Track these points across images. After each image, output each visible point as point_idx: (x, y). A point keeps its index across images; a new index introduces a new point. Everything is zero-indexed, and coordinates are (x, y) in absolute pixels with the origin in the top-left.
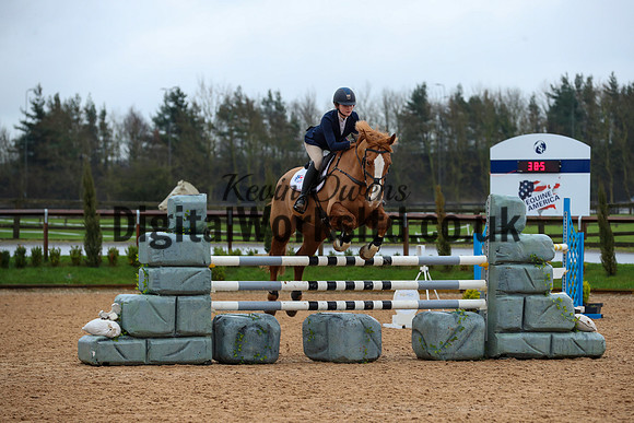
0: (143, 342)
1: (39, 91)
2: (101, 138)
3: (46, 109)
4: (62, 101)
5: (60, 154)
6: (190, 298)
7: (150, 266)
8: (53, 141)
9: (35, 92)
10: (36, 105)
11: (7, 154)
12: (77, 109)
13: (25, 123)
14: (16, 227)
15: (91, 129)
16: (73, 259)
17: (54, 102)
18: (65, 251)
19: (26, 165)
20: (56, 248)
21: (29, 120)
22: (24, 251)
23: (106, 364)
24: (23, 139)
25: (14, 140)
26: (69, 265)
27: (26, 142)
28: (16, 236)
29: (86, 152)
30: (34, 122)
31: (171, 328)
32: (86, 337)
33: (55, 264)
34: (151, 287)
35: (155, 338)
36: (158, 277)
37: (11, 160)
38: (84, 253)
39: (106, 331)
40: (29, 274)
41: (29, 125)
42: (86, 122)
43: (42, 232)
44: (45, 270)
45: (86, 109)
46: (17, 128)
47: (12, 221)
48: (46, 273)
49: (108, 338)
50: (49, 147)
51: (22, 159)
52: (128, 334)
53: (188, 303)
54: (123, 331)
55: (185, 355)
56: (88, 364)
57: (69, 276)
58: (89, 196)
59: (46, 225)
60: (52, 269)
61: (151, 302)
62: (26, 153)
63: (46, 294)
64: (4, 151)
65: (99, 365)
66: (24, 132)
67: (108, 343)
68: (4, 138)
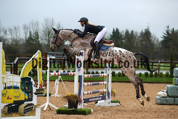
0: (173, 98)
1: (168, 27)
3: (170, 32)
4: (175, 30)
5: (173, 45)
7: (176, 77)
8: (171, 42)
9: (167, 27)
10: (167, 31)
11: (158, 45)
13: (164, 36)
14: (153, 66)
16: (166, 75)
17: (172, 30)
18: (164, 73)
20: (162, 72)
21: (165, 35)
23: (162, 104)
25: (161, 41)
26: (165, 77)
27: (164, 42)
28: (152, 68)
32: (157, 96)
33: (161, 76)
34: (176, 83)
35: (177, 97)
37: (159, 47)
38: (170, 73)
39: (163, 95)
40: (154, 79)
41: (165, 37)
43: (158, 67)
44: (158, 78)
46: (161, 37)
47: (151, 64)
48: (158, 79)
49: (163, 97)
51: (163, 47)
54: (168, 95)
56: (158, 104)
57: (165, 80)
58: (172, 57)
59: (159, 65)
60: (160, 78)
61: (176, 87)
62: (164, 45)
63: (158, 85)
64: (157, 44)
65: (160, 105)
66: (164, 39)
67: (163, 98)
68: (157, 40)
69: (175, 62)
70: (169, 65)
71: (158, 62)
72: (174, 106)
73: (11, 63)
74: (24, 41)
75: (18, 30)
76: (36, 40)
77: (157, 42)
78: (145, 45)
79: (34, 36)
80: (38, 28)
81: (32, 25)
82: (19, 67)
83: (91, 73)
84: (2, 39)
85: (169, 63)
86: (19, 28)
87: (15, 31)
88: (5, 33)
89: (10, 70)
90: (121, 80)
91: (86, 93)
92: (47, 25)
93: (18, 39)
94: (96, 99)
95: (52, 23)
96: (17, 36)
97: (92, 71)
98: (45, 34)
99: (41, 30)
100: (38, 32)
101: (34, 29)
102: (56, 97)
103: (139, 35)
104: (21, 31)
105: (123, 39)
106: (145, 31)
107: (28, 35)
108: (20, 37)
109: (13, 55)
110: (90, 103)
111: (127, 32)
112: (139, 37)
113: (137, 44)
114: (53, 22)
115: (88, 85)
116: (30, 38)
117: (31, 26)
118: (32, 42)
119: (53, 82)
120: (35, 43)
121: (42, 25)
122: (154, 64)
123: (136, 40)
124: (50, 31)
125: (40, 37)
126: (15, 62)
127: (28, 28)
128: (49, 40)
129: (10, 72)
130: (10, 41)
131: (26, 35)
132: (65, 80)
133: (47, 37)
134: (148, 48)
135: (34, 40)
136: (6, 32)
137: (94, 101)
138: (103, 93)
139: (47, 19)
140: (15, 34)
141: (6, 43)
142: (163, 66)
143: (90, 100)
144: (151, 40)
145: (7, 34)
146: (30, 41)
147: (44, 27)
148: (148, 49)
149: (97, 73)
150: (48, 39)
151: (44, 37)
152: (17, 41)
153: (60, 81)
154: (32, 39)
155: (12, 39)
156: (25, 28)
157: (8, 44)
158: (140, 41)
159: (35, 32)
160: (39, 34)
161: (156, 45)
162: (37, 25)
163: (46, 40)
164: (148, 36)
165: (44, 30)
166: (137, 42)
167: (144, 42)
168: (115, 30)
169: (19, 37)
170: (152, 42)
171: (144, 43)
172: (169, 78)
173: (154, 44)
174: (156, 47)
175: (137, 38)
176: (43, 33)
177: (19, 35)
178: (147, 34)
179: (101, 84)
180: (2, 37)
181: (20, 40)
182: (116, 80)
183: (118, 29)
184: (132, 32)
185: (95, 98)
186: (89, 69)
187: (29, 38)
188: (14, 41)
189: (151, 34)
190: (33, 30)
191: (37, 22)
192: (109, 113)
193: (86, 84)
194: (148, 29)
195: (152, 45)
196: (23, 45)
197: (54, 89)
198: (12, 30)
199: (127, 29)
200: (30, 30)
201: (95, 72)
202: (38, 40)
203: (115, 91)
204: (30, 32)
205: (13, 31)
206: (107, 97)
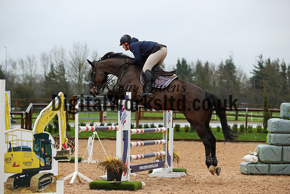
0: (267, 165)
1: (261, 57)
2: (288, 78)
3: (264, 65)
4: (271, 62)
5: (269, 84)
6: (289, 147)
7: (272, 133)
8: (266, 79)
9: (259, 57)
10: (259, 63)
11: (247, 84)
12: (278, 65)
13: (254, 71)
14: (237, 115)
15: (283, 74)
16: (258, 130)
17: (267, 62)
18: (255, 126)
19: (254, 89)
20: (251, 125)
21: (257, 70)
22: (237, 126)
23: (251, 174)
24: (254, 77)
25: (250, 78)
26: (256, 132)
27: (255, 79)
28: (236, 119)
29: (281, 84)
30: (258, 70)
31: (279, 160)
32: (243, 162)
33: (250, 132)
34: (272, 142)
35: (273, 164)
36: (275, 138)
37: (248, 87)
38: (263, 127)
39: (252, 160)
41: (257, 72)
42: (281, 71)
43: (245, 118)
44: (246, 134)
45: (282, 66)
46: (251, 73)
47: (235, 113)
48: (245, 136)
49: (253, 163)
50: (264, 81)
51: (253, 86)
52: (261, 162)
53: (288, 149)
54: (259, 160)
55: (285, 171)
56: (244, 174)
57: (255, 137)
58: (266, 103)
59: (247, 115)
60: (248, 134)
61: (271, 149)
62: (255, 84)
63: (245, 145)
64: (245, 83)
65: (248, 175)
66: (254, 75)
67: (252, 165)
68: (245, 77)
69: (271, 110)
70: (261, 114)
71: (245, 110)
72: (269, 177)
73: (21, 112)
74: (42, 79)
75: (33, 62)
76: (61, 78)
77: (244, 80)
78: (226, 84)
79: (58, 71)
80: (63, 58)
81: (55, 54)
82: (34, 118)
83: (143, 126)
84: (9, 75)
85: (262, 111)
86: (35, 58)
87: (28, 63)
88: (14, 66)
89: (20, 123)
90: (190, 138)
91: (134, 157)
92: (77, 53)
93: (33, 76)
94: (150, 166)
95: (84, 51)
96: (31, 71)
97: (145, 124)
98: (74, 68)
99: (68, 61)
100: (63, 64)
101: (57, 59)
102: (90, 163)
103: (217, 68)
104: (37, 64)
105: (193, 76)
106: (226, 63)
107: (49, 70)
108: (36, 73)
109: (25, 99)
110: (141, 173)
111: (199, 65)
112: (217, 72)
113: (214, 83)
114: (86, 49)
115: (138, 145)
116: (52, 74)
117: (53, 55)
118: (54, 79)
119: (86, 140)
120: (60, 82)
121: (70, 54)
122: (240, 113)
123: (212, 77)
124: (81, 63)
125: (66, 72)
126: (28, 110)
127: (48, 59)
128: (81, 76)
129: (20, 126)
130: (22, 78)
131: (45, 69)
132: (104, 137)
133: (78, 73)
134: (230, 89)
135: (58, 76)
136: (15, 64)
137: (146, 169)
138: (160, 158)
139: (77, 44)
140: (28, 67)
141: (15, 82)
142: (253, 116)
143: (141, 168)
144: (234, 77)
145: (16, 69)
146: (52, 79)
147: (72, 57)
148: (232, 90)
149: (153, 126)
150: (79, 76)
151: (72, 72)
152: (32, 79)
153: (96, 139)
154: (54, 76)
155: (24, 76)
156: (44, 58)
157: (18, 84)
158: (219, 78)
159: (59, 65)
160: (65, 67)
161: (243, 84)
162: (63, 54)
163: (75, 77)
164: (231, 71)
165: (73, 61)
166: (214, 80)
167: (225, 79)
168: (181, 62)
169: (34, 72)
170: (237, 79)
171: (225, 81)
172: (262, 134)
173: (240, 83)
174: (243, 87)
175: (214, 74)
176: (71, 66)
177: (35, 69)
178: (229, 68)
179: (158, 143)
180: (9, 72)
181: (36, 77)
182: (181, 138)
183: (185, 60)
184: (207, 64)
185: (148, 164)
186: (140, 121)
187: (50, 74)
188: (27, 78)
189: (235, 68)
190: (56, 62)
191: (62, 49)
192: (169, 187)
193: (134, 143)
194: (231, 60)
195: (236, 83)
196: (41, 84)
197: (87, 152)
198: (24, 61)
199: (199, 61)
200: (51, 62)
201: (149, 126)
202: (64, 77)
203: (178, 154)
204: (52, 66)
205: (26, 63)
206: (166, 163)
